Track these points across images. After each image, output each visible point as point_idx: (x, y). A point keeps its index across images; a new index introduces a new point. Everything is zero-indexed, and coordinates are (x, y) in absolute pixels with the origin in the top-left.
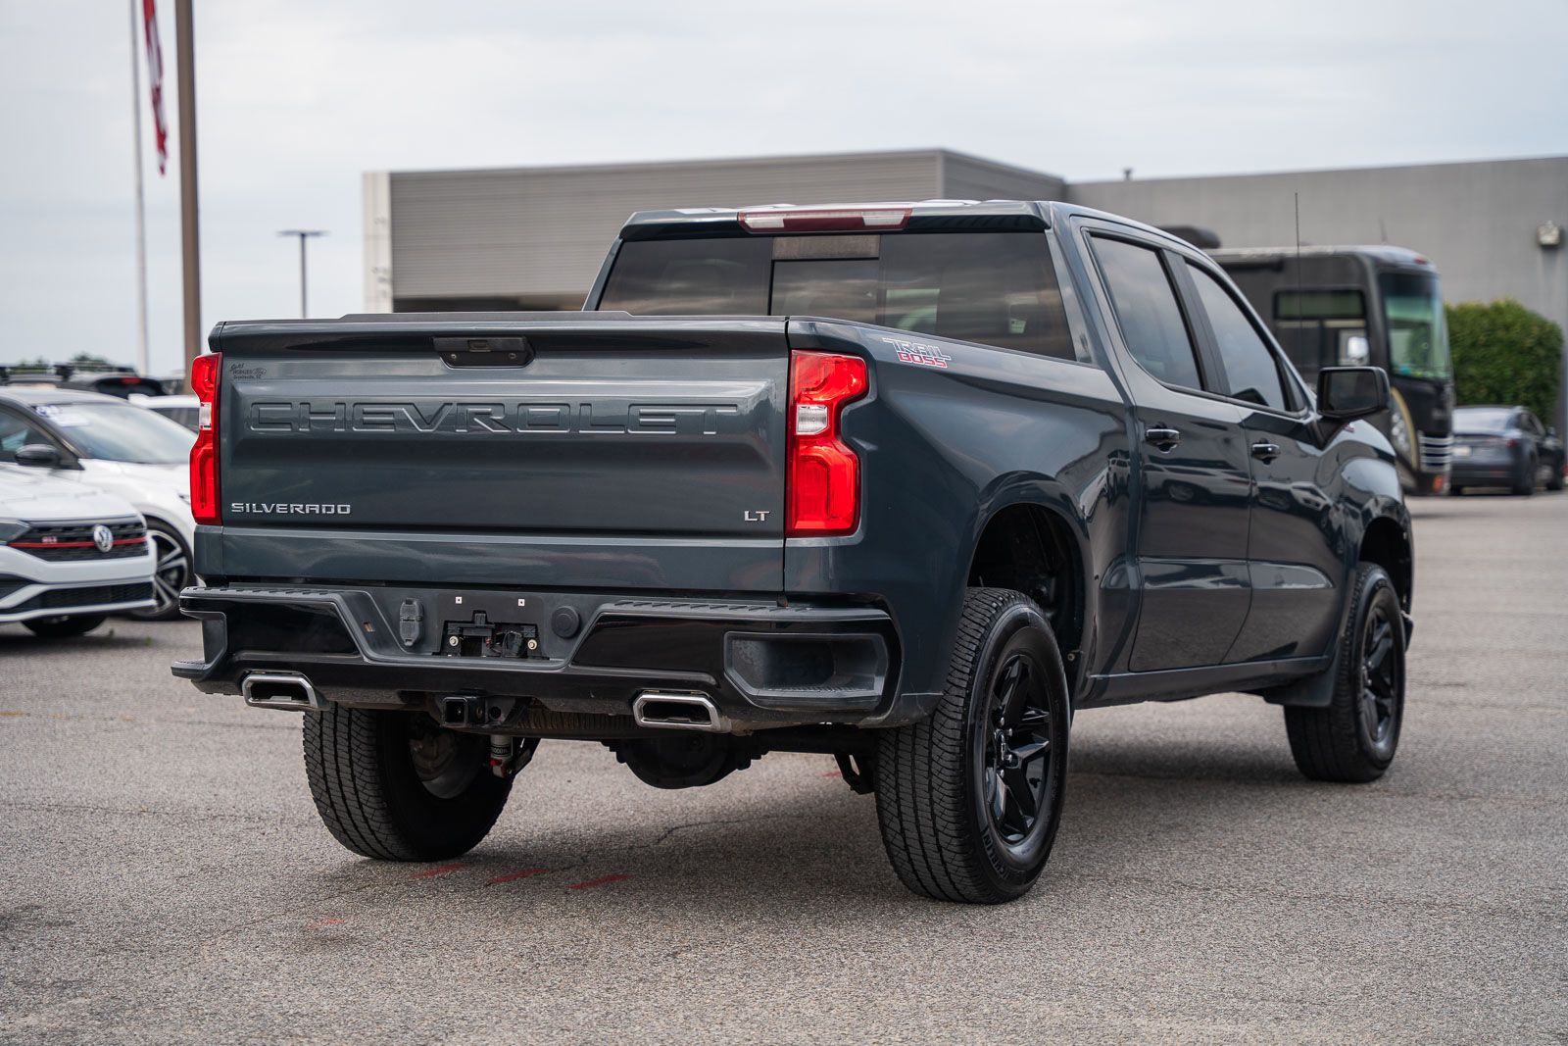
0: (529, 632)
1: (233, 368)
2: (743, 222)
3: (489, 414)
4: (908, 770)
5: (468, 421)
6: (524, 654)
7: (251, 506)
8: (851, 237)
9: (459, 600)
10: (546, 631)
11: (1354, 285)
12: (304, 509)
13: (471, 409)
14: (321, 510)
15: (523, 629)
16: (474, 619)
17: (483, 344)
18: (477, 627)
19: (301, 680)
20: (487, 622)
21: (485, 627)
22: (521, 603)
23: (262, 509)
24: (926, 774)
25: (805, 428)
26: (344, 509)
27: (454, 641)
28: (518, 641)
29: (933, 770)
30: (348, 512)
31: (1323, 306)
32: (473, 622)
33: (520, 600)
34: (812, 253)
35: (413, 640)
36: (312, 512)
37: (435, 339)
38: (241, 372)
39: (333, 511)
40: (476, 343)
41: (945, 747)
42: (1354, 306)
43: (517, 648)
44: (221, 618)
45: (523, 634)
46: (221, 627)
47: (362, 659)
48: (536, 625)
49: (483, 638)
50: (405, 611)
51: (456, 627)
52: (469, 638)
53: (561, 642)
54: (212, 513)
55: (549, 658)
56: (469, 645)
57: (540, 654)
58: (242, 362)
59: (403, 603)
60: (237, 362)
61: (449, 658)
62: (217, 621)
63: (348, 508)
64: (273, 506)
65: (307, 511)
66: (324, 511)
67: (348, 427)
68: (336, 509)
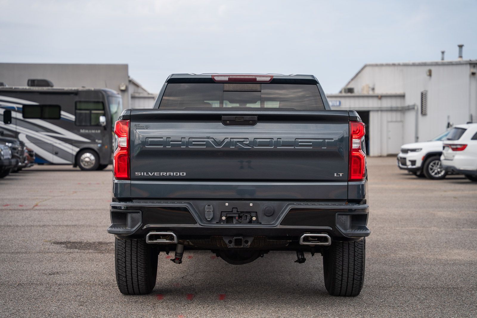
0: (253, 214)
1: (135, 125)
2: (214, 78)
3: (243, 141)
4: (347, 255)
5: (235, 144)
6: (251, 222)
7: (144, 174)
8: (251, 84)
9: (227, 204)
10: (260, 214)
11: (101, 100)
12: (166, 174)
13: (235, 140)
14: (173, 174)
15: (251, 213)
16: (232, 210)
17: (241, 118)
18: (233, 213)
19: (172, 233)
20: (237, 212)
21: (236, 213)
22: (251, 205)
23: (149, 174)
24: (353, 256)
25: (355, 146)
27: (224, 218)
28: (249, 217)
29: (355, 255)
30: (185, 175)
31: (91, 106)
32: (232, 212)
33: (251, 204)
34: (238, 89)
35: (211, 218)
36: (170, 175)
37: (223, 116)
38: (139, 127)
39: (178, 175)
40: (238, 118)
41: (359, 247)
42: (101, 106)
43: (248, 220)
44: (139, 213)
45: (251, 215)
46: (138, 216)
47: (197, 226)
48: (256, 212)
49: (234, 217)
50: (207, 208)
51: (225, 214)
52: (230, 217)
53: (266, 218)
54: (126, 176)
55: (261, 223)
56: (229, 220)
57: (257, 222)
58: (139, 123)
59: (207, 206)
60: (137, 123)
61: (222, 224)
62: (136, 214)
63: (185, 173)
64: (153, 173)
65: (168, 175)
66: (175, 175)
67: (187, 146)
68: (180, 174)
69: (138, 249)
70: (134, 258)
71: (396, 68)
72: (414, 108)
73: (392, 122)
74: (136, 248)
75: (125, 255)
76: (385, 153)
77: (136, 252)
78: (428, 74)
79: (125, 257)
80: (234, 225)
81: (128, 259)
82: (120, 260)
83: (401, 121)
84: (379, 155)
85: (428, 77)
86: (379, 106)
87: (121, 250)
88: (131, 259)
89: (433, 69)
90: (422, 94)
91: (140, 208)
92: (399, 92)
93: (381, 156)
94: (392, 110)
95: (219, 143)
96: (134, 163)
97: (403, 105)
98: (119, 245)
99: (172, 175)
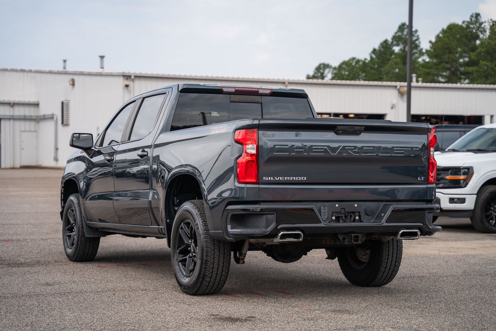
1: (263, 134)
3: (353, 149)
5: (347, 151)
6: (354, 221)
7: (271, 179)
8: (254, 96)
9: (337, 205)
10: (362, 214)
13: (347, 148)
15: (355, 213)
17: (352, 128)
18: (341, 213)
19: (300, 232)
20: (345, 212)
21: (344, 213)
22: (356, 205)
23: (275, 179)
26: (304, 178)
27: (334, 218)
28: (353, 217)
30: (305, 179)
32: (341, 212)
35: (325, 218)
36: (293, 179)
38: (266, 135)
40: (350, 128)
43: (352, 219)
44: (273, 214)
45: (355, 215)
46: (272, 217)
47: (322, 225)
48: (359, 212)
49: (341, 216)
50: (323, 209)
51: (334, 214)
52: (337, 217)
53: (367, 217)
54: (254, 180)
55: (363, 222)
56: (338, 219)
57: (360, 220)
58: (266, 132)
59: (322, 207)
60: (264, 132)
61: (332, 223)
62: (271, 215)
63: (305, 178)
64: (279, 178)
65: (291, 179)
66: (297, 179)
67: (308, 152)
68: (301, 178)
69: (225, 250)
70: (221, 259)
71: (25, 74)
72: (53, 118)
73: (25, 131)
74: (223, 249)
75: (214, 256)
76: (18, 165)
77: (223, 253)
78: (71, 83)
79: (214, 259)
80: (341, 224)
81: (216, 261)
82: (209, 261)
83: (35, 131)
84: (12, 166)
85: (71, 86)
86: (11, 114)
87: (210, 251)
88: (219, 260)
89: (76, 78)
90: (63, 103)
91: (275, 210)
92: (33, 100)
93: (13, 168)
94: (25, 119)
95: (334, 149)
96: (263, 168)
97: (36, 115)
98: (208, 247)
99: (295, 179)
